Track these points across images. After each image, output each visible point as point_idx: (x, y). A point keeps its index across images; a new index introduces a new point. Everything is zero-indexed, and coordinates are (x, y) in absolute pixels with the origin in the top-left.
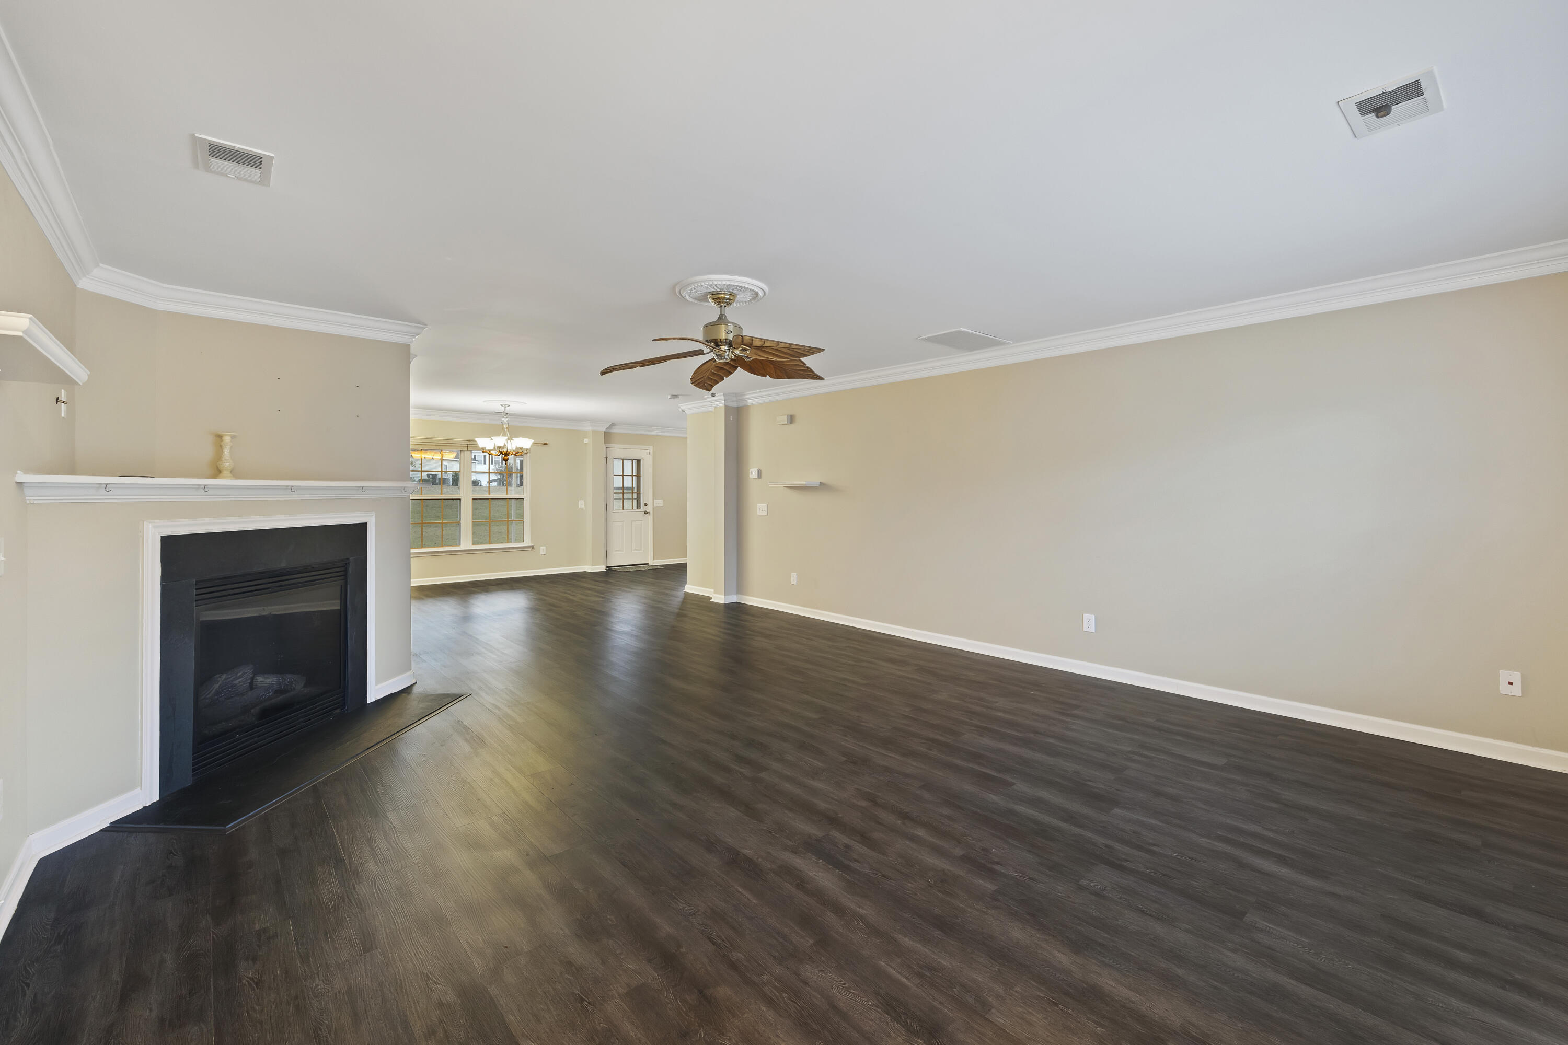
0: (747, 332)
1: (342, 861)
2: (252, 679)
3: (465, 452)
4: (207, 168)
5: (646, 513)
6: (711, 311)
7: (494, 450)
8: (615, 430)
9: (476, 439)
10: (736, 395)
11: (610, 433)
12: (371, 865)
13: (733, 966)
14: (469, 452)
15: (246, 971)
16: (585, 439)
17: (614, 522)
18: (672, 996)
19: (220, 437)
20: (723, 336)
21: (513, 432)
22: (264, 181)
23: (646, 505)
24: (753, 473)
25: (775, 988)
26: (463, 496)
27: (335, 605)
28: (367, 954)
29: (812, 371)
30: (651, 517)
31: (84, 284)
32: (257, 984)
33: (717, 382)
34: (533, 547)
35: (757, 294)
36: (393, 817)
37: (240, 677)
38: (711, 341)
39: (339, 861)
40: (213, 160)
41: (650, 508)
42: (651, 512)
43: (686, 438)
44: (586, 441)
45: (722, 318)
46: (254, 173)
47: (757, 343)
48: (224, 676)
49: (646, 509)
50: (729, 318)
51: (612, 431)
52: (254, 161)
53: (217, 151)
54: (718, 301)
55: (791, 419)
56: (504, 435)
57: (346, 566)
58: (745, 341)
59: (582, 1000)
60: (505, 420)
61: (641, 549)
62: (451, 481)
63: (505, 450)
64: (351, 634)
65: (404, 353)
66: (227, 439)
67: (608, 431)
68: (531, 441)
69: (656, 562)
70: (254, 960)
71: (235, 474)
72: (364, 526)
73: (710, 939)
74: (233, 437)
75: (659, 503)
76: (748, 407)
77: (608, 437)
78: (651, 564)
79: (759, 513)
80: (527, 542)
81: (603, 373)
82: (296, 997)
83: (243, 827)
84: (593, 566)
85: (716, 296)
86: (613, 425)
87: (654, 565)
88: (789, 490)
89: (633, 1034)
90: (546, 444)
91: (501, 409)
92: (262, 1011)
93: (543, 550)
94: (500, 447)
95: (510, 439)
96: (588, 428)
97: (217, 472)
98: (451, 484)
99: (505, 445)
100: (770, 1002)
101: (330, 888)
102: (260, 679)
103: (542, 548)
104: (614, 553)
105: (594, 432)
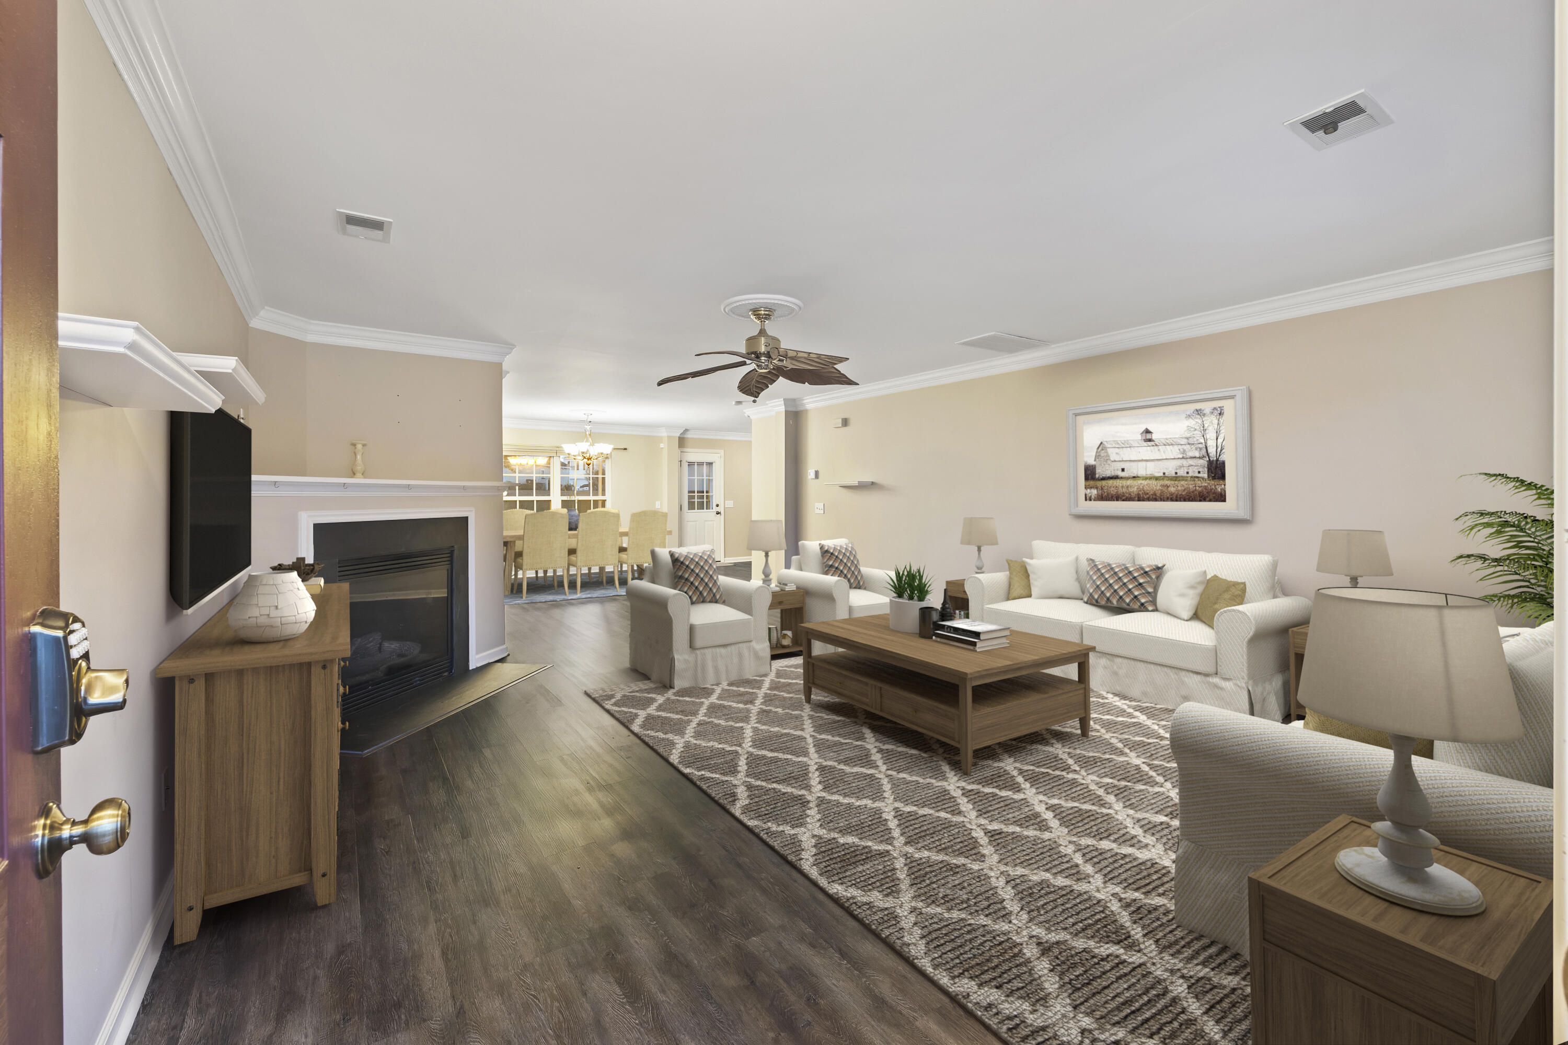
0: (784, 345)
1: (448, 779)
2: (381, 644)
3: (554, 458)
4: (344, 232)
5: (718, 513)
6: (753, 326)
7: (579, 455)
8: (689, 435)
9: (563, 445)
10: (794, 400)
11: (684, 438)
12: (469, 783)
13: (739, 866)
14: (557, 458)
15: (380, 845)
17: (687, 522)
18: (688, 882)
19: (354, 445)
20: (763, 349)
21: (595, 437)
22: (386, 240)
23: (717, 506)
24: (811, 474)
25: (771, 882)
26: (552, 497)
27: (442, 593)
28: (465, 840)
29: (847, 378)
30: (722, 516)
31: (255, 323)
32: (387, 853)
33: (763, 390)
35: (793, 310)
36: (487, 752)
37: (371, 642)
38: (752, 353)
39: (445, 779)
40: (349, 227)
41: (721, 509)
42: (722, 513)
43: (751, 442)
44: (662, 445)
45: (762, 332)
46: (378, 234)
47: (791, 354)
48: (359, 640)
49: (718, 509)
50: (770, 332)
51: (686, 436)
52: (378, 225)
53: (352, 220)
54: (758, 316)
55: (845, 422)
56: (587, 441)
57: (452, 552)
58: (781, 353)
59: (620, 879)
60: (588, 427)
63: (588, 456)
64: (456, 610)
65: (496, 372)
66: (359, 447)
67: (682, 436)
68: (612, 447)
69: (728, 560)
70: (385, 838)
71: (364, 475)
72: (465, 520)
73: (724, 848)
74: (364, 445)
75: (730, 504)
76: (807, 410)
77: (682, 442)
78: (722, 561)
79: (817, 511)
81: (660, 384)
82: (414, 863)
83: (374, 754)
85: (756, 313)
86: (686, 430)
87: (726, 562)
88: (844, 490)
89: (654, 902)
90: (625, 449)
91: (584, 418)
92: (391, 868)
94: (583, 453)
95: (592, 445)
96: (664, 433)
97: (353, 474)
99: (588, 451)
100: (764, 891)
101: (438, 796)
102: (386, 645)
105: (669, 437)
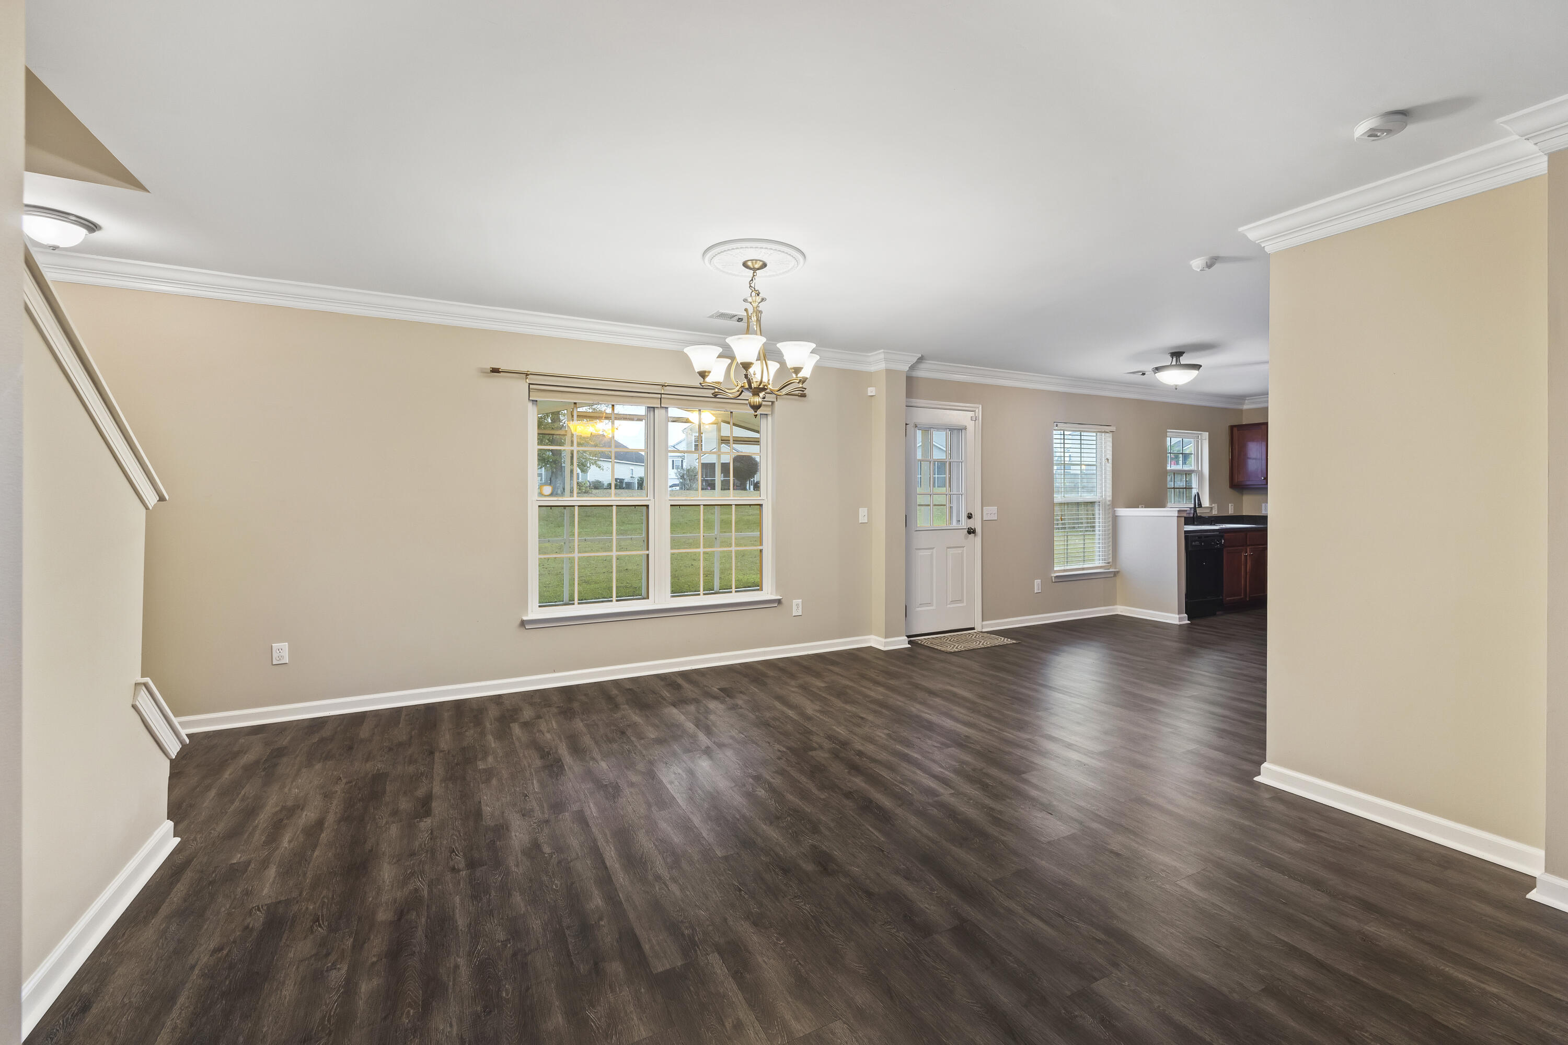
3: (656, 411)
5: (971, 531)
8: (924, 371)
11: (916, 376)
14: (663, 411)
16: (870, 389)
17: (917, 549)
23: (970, 516)
26: (652, 498)
30: (977, 540)
34: (779, 602)
41: (976, 524)
42: (979, 530)
44: (871, 391)
49: (971, 524)
51: (919, 372)
61: (961, 601)
62: (637, 485)
67: (914, 370)
69: (988, 626)
75: (991, 512)
77: (912, 384)
78: (978, 628)
80: (768, 593)
84: (886, 637)
87: (984, 630)
93: (796, 607)
96: (876, 363)
98: (637, 488)
103: (795, 602)
104: (918, 609)
105: (889, 372)
